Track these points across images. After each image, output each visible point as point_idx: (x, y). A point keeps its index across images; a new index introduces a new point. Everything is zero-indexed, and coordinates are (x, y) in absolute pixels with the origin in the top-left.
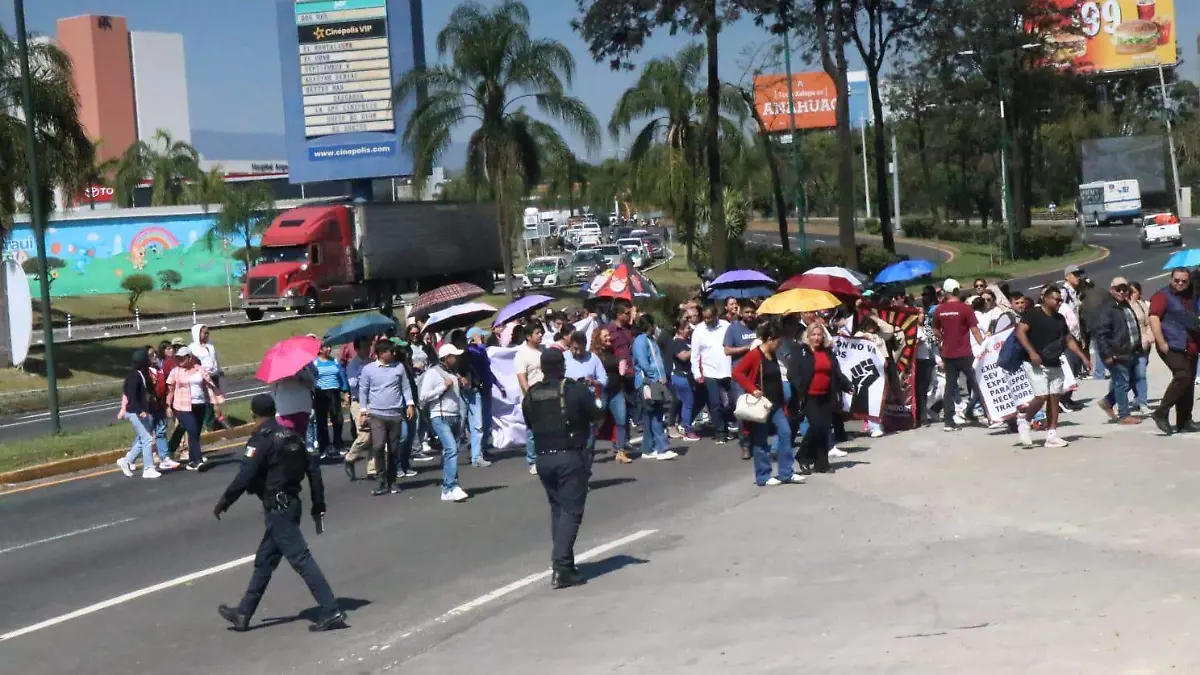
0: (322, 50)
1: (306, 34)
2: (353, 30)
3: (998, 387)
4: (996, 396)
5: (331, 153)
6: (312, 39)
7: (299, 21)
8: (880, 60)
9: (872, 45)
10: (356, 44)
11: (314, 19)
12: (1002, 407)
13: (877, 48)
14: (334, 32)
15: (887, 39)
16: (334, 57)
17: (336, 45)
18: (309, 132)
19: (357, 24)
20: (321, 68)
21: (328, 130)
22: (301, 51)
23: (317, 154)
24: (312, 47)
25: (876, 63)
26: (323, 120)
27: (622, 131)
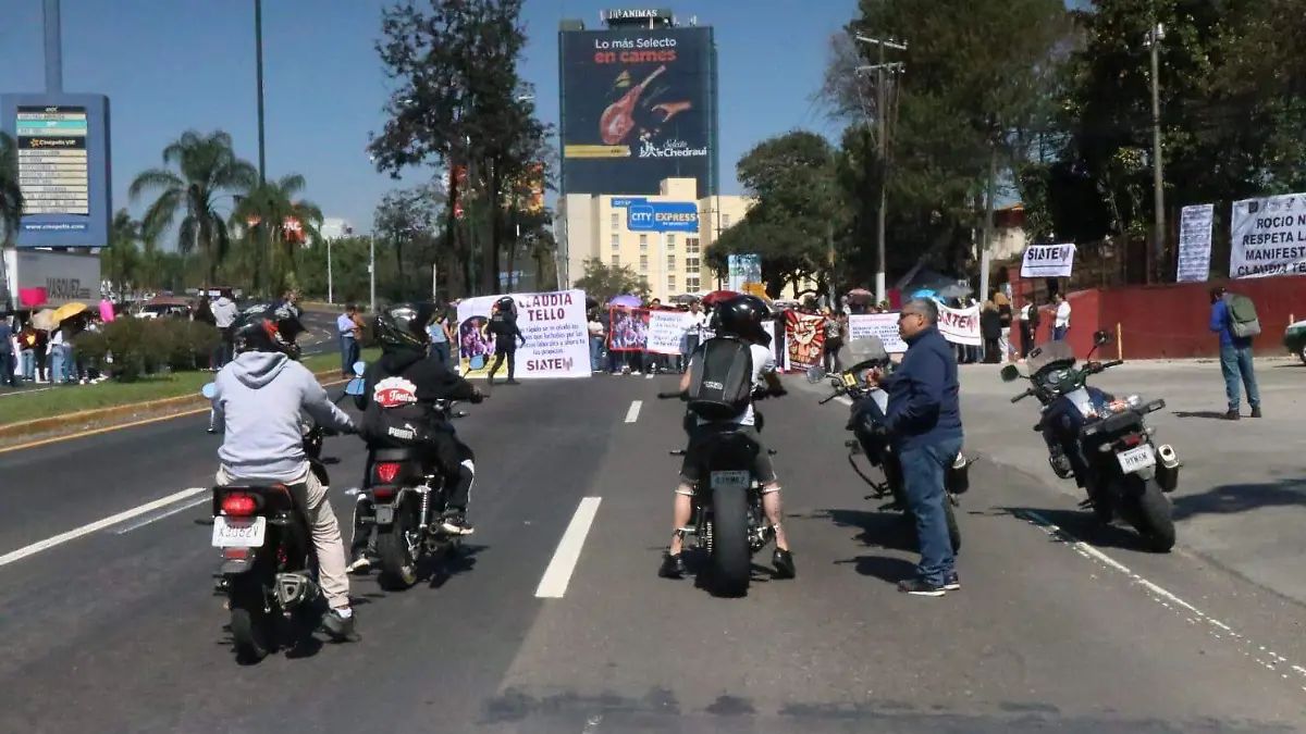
0: (36, 154)
1: (25, 142)
2: (60, 142)
5: (40, 227)
6: (29, 146)
7: (20, 133)
10: (63, 152)
11: (31, 133)
14: (46, 143)
16: (44, 160)
17: (47, 152)
18: (25, 211)
19: (64, 138)
20: (35, 167)
21: (38, 211)
22: (20, 154)
23: (27, 227)
24: (28, 152)
26: (39, 203)
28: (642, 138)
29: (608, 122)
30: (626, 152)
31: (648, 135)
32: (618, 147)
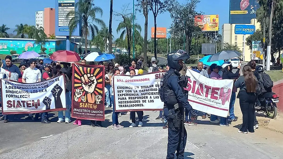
0: (63, 8)
1: (60, 5)
2: (68, 5)
3: (122, 97)
4: (120, 100)
5: (63, 30)
6: (61, 6)
7: (59, 2)
8: (157, 15)
9: (155, 11)
10: (69, 8)
11: (62, 2)
12: (121, 106)
13: (156, 12)
14: (65, 5)
15: (159, 10)
16: (65, 10)
17: (65, 8)
18: (59, 25)
19: (69, 3)
20: (62, 12)
21: (62, 25)
22: (59, 8)
23: (60, 30)
24: (61, 8)
25: (156, 15)
26: (62, 23)
27: (119, 31)
28: (251, 8)
29: (242, 4)
30: (247, 12)
31: (253, 7)
32: (244, 11)
